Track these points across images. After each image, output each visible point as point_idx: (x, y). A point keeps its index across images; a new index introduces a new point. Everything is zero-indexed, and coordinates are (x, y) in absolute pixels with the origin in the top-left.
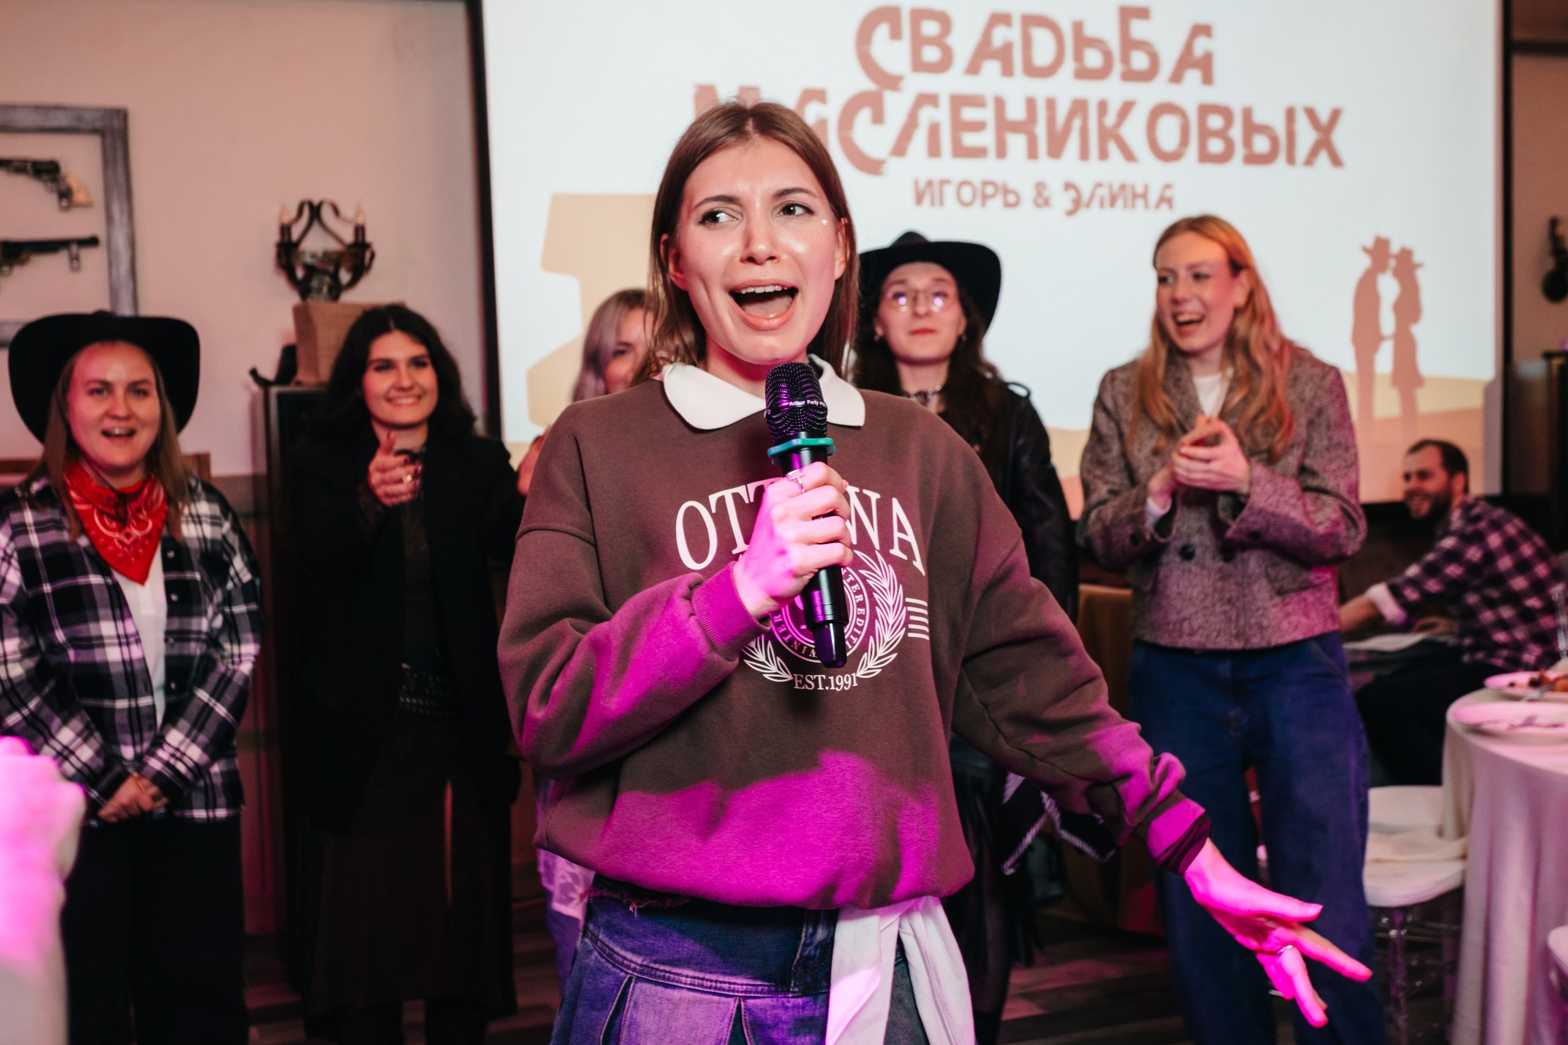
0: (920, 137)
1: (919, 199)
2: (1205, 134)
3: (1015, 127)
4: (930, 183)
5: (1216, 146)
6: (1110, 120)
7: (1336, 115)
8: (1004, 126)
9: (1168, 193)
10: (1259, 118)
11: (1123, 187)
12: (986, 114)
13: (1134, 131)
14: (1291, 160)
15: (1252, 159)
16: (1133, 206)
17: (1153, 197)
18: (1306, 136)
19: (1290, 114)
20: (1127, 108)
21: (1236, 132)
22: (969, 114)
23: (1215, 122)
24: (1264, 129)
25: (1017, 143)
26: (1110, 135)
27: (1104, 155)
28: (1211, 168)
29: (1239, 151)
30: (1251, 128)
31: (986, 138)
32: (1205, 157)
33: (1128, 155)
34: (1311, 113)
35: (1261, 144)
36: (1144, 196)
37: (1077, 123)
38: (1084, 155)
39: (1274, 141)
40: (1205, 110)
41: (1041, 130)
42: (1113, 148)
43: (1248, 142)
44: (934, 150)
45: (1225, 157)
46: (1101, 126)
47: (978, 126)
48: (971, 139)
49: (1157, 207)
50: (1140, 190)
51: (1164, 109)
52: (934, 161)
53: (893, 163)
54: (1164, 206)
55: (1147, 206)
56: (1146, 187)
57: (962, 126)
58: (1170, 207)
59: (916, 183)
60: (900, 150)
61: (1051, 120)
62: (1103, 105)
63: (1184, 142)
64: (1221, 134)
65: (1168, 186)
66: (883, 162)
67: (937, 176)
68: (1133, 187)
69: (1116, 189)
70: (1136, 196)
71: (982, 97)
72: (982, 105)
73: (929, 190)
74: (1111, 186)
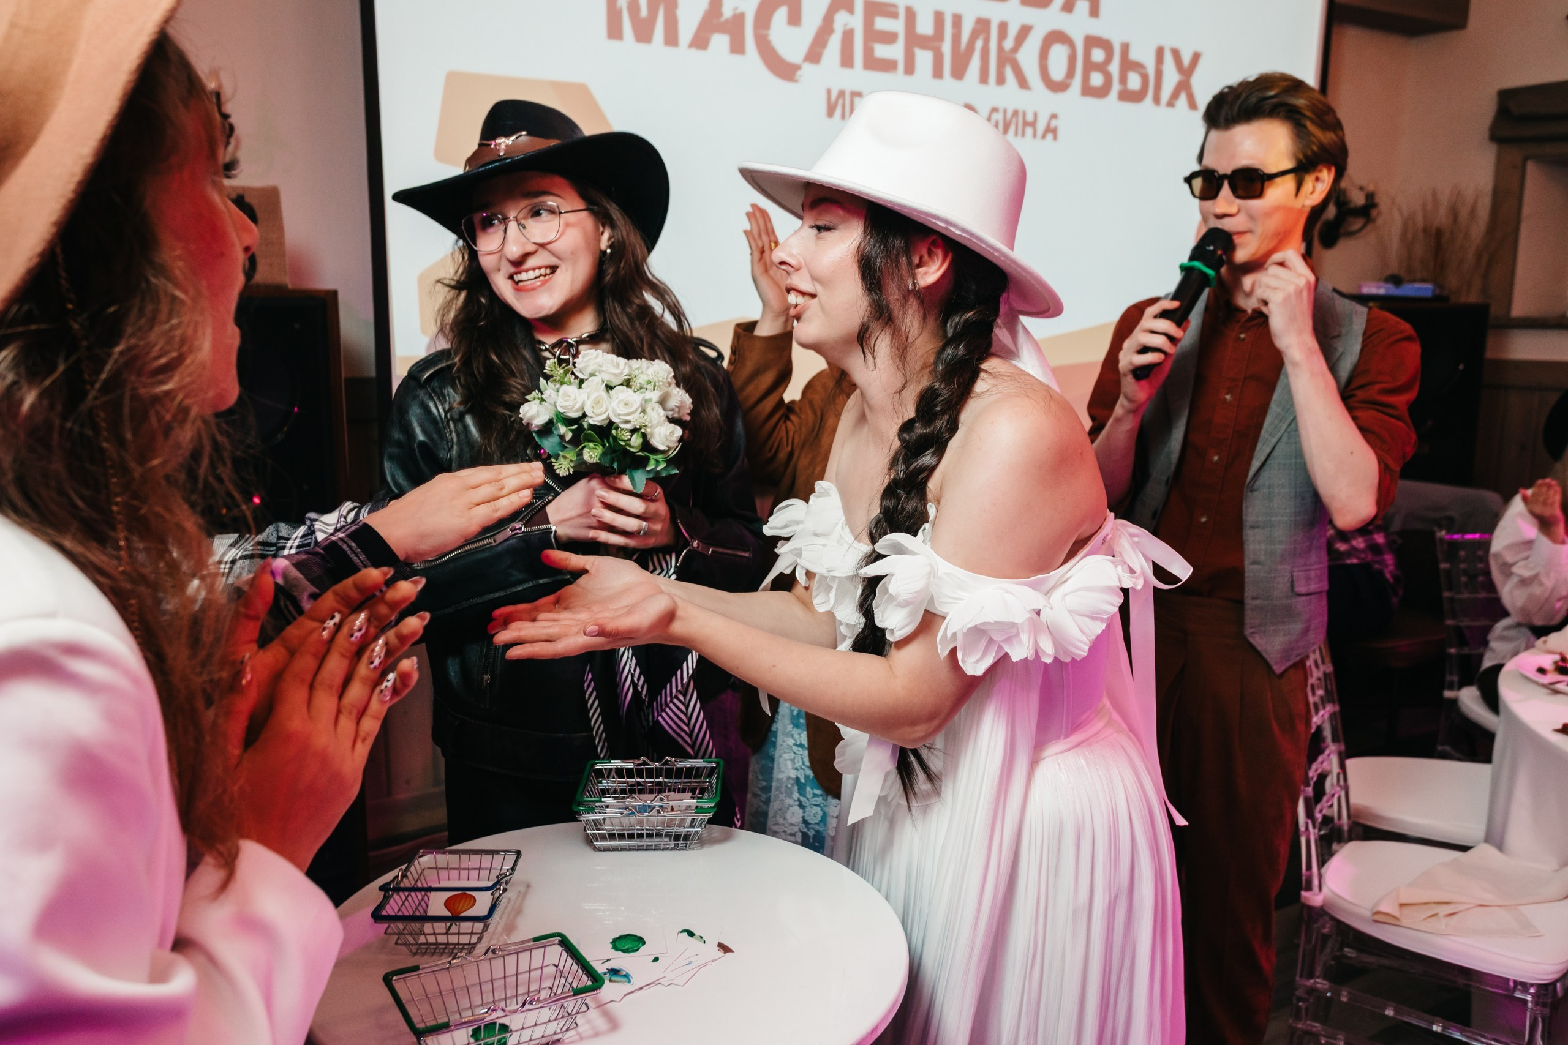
0: (835, 43)
1: (831, 113)
2: (1090, 66)
3: (925, 42)
4: (841, 94)
5: (1097, 79)
6: (1009, 44)
7: (1196, 57)
8: (914, 40)
9: (1054, 123)
10: (1134, 55)
11: (1016, 113)
12: (897, 26)
13: (1028, 57)
14: (1157, 100)
15: (1127, 96)
16: (1023, 135)
17: (1041, 126)
18: (1171, 77)
19: (1160, 52)
20: (1025, 31)
21: (1114, 68)
22: (882, 24)
23: (1098, 55)
24: (1138, 67)
25: (924, 59)
26: (1008, 59)
27: (1001, 80)
28: (1090, 101)
29: (1116, 87)
30: (1128, 65)
31: (895, 52)
32: (1088, 91)
33: (1023, 83)
34: (1176, 53)
35: (1134, 82)
36: (1033, 124)
37: (979, 44)
38: (984, 79)
39: (1145, 78)
40: (1092, 42)
41: (947, 48)
42: (1009, 73)
43: (1123, 80)
44: (847, 61)
45: (1102, 92)
46: (1000, 48)
47: (889, 38)
48: (882, 51)
49: (1044, 137)
50: (1030, 118)
51: (1056, 37)
52: (847, 71)
53: (807, 69)
54: (1050, 136)
55: (1035, 135)
56: (1035, 115)
57: (873, 36)
58: (1055, 138)
59: (829, 92)
60: (814, 55)
61: (956, 38)
62: (1003, 27)
63: (1071, 73)
64: (1102, 68)
65: (1054, 116)
66: (797, 67)
67: (849, 87)
68: (1024, 114)
69: (1009, 114)
70: (1026, 124)
71: (895, 6)
72: (894, 15)
73: (840, 102)
74: (1005, 111)
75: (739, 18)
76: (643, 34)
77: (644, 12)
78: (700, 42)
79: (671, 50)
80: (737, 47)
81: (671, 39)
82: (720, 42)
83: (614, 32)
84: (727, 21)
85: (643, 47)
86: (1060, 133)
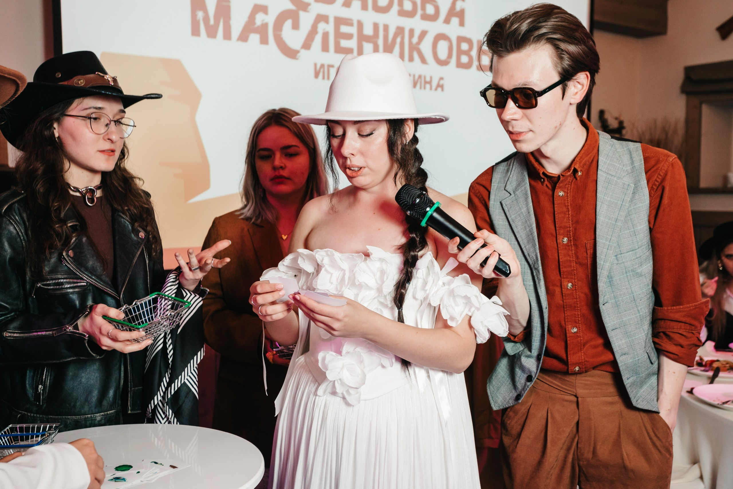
0: (318, 39)
1: (317, 76)
2: (460, 52)
3: (368, 38)
4: (322, 66)
5: (464, 59)
6: (415, 40)
8: (362, 38)
9: (441, 82)
11: (420, 77)
12: (353, 30)
13: (426, 47)
15: (482, 68)
16: (425, 88)
17: (434, 84)
20: (424, 34)
21: (474, 53)
22: (344, 29)
23: (465, 46)
25: (368, 47)
26: (415, 48)
27: (411, 59)
28: (461, 71)
29: (475, 63)
31: (352, 44)
32: (460, 65)
33: (423, 61)
36: (430, 83)
37: (399, 40)
40: (461, 39)
41: (380, 42)
42: (416, 55)
43: (479, 59)
44: (325, 48)
45: (468, 66)
46: (410, 43)
47: (349, 37)
48: (344, 43)
49: (436, 89)
50: (428, 79)
51: (440, 37)
52: (325, 54)
53: (303, 53)
54: (439, 89)
55: (431, 89)
56: (431, 78)
57: (339, 35)
58: (442, 90)
59: (315, 65)
60: (307, 45)
61: (386, 37)
62: (412, 31)
63: (450, 56)
64: (467, 53)
65: (441, 79)
66: (297, 52)
67: (326, 63)
68: (425, 77)
69: (416, 77)
70: (426, 82)
71: (351, 20)
72: (351, 25)
73: (322, 70)
74: (414, 76)
75: (265, 26)
76: (212, 33)
77: (212, 22)
78: (243, 37)
79: (227, 42)
80: (264, 41)
81: (227, 36)
82: (254, 38)
83: (195, 32)
84: (258, 27)
85: (212, 40)
86: (445, 87)
